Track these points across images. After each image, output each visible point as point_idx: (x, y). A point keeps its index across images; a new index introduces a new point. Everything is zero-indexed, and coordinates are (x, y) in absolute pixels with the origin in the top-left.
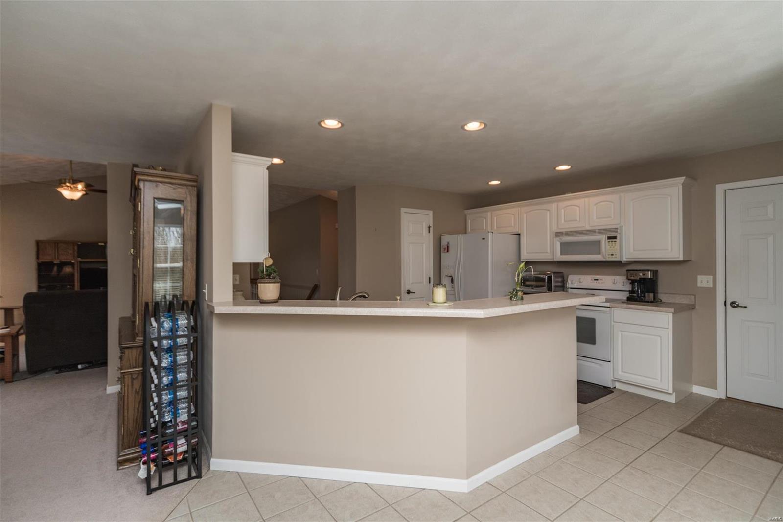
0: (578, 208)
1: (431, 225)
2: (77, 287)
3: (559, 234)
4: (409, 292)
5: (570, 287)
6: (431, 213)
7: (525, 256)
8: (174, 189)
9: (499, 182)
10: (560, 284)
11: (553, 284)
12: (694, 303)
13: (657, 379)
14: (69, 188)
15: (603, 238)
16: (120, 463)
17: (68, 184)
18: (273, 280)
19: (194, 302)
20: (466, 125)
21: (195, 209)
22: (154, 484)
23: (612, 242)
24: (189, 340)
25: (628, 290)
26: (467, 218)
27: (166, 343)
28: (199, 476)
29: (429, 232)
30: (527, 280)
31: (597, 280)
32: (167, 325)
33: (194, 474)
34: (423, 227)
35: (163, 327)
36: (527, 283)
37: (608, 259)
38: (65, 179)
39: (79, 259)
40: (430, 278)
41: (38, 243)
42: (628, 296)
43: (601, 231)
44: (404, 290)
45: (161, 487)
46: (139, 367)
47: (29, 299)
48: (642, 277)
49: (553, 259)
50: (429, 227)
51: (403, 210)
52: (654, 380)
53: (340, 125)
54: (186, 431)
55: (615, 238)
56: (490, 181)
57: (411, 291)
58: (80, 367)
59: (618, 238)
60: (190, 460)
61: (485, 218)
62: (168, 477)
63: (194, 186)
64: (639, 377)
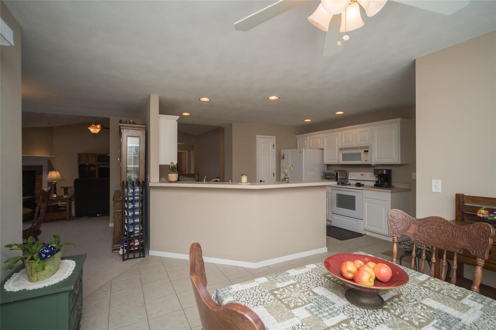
0: (351, 135)
1: (275, 144)
2: (97, 176)
3: (341, 149)
4: (261, 181)
5: (350, 179)
6: (274, 138)
7: (326, 161)
8: (136, 132)
9: (310, 120)
10: (344, 177)
11: (339, 177)
12: (410, 188)
13: (383, 229)
14: (94, 127)
15: (362, 151)
16: (113, 250)
17: (93, 125)
18: (174, 172)
19: (143, 182)
20: (270, 97)
21: (144, 140)
22: (126, 257)
23: (366, 154)
24: (140, 198)
25: (375, 180)
26: (297, 140)
27: (130, 199)
28: (144, 256)
29: (274, 148)
30: (327, 175)
31: (363, 175)
32: (131, 191)
33: (142, 256)
34: (270, 145)
35: (129, 192)
36: (327, 177)
37: (365, 163)
38: (92, 123)
39: (98, 163)
40: (274, 174)
41: (79, 154)
42: (375, 184)
43: (361, 148)
44: (258, 180)
45: (128, 259)
46: (121, 210)
47: (76, 181)
48: (381, 173)
49: (339, 163)
50: (274, 145)
51: (258, 136)
52: (382, 229)
53: (209, 100)
54: (139, 236)
55: (367, 151)
56: (305, 120)
57: (262, 181)
58: (98, 215)
59: (369, 151)
60: (140, 250)
61: (306, 140)
62: (131, 256)
63: (144, 130)
64: (372, 227)
